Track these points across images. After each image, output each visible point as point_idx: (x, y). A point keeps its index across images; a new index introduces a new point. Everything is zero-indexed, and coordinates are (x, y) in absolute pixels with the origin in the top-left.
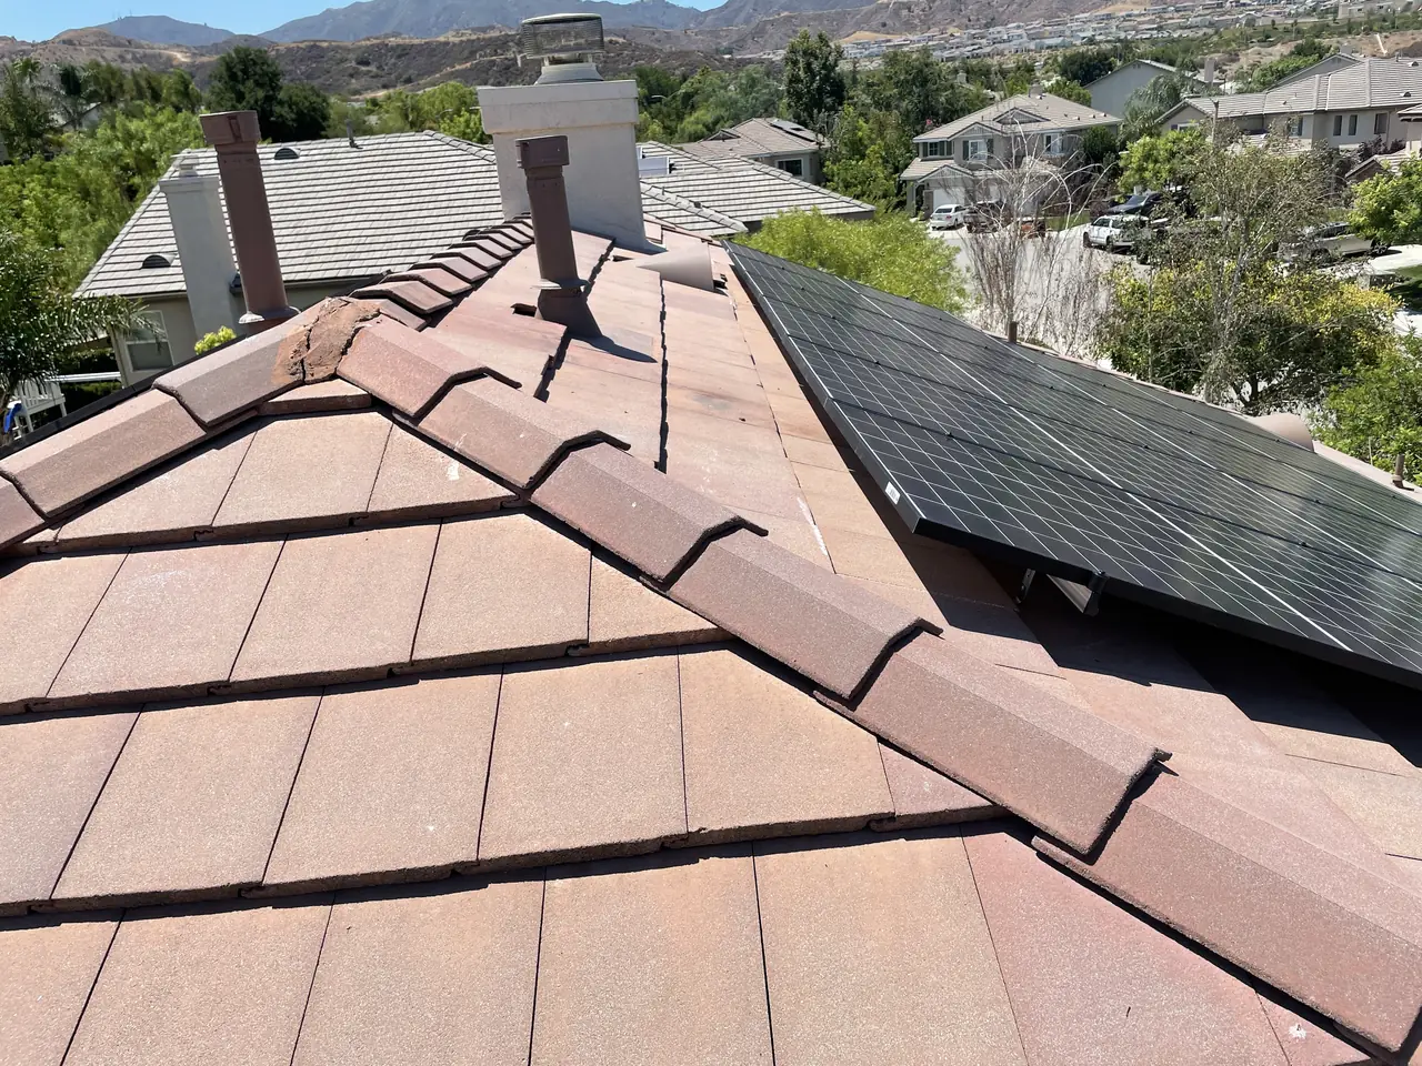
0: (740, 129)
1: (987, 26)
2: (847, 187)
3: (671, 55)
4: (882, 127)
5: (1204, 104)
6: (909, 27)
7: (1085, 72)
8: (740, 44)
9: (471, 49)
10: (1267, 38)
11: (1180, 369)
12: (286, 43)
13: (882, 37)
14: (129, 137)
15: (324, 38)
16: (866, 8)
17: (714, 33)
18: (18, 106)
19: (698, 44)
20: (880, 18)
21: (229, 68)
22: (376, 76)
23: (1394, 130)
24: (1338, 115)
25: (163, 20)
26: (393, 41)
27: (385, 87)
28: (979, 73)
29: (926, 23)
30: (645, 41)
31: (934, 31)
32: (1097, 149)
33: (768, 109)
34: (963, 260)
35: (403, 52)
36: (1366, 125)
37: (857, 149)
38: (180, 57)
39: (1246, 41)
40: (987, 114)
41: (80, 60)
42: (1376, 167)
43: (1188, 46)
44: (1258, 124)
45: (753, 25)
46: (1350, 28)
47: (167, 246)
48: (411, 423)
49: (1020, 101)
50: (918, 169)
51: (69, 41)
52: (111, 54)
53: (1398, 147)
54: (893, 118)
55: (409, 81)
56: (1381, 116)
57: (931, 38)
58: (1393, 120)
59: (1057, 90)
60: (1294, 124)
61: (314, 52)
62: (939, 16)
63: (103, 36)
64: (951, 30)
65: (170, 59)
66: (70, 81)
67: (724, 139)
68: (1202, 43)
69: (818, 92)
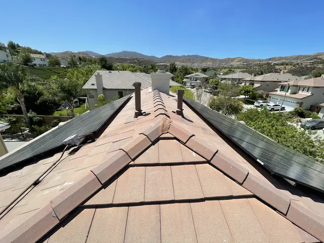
1: (192, 63)
2: (177, 82)
4: (181, 74)
5: (219, 76)
7: (204, 70)
10: (225, 68)
11: (218, 109)
12: (108, 56)
13: (180, 63)
14: (89, 68)
15: (112, 56)
18: (73, 61)
21: (100, 59)
22: (118, 62)
23: (241, 81)
24: (234, 79)
25: (91, 52)
28: (192, 69)
29: (186, 62)
30: (152, 61)
32: (207, 80)
34: (195, 94)
35: (122, 59)
36: (237, 81)
37: (178, 77)
38: (94, 57)
39: (223, 68)
40: (193, 74)
41: (81, 56)
42: (239, 86)
43: (216, 68)
44: (225, 79)
46: (235, 68)
47: (95, 82)
48: (184, 144)
49: (197, 73)
50: (185, 80)
51: (79, 53)
52: (85, 55)
53: (241, 83)
54: (182, 74)
55: (122, 63)
56: (239, 79)
57: (186, 64)
58: (241, 80)
59: (201, 72)
60: (229, 79)
61: (111, 58)
63: (83, 53)
64: (189, 63)
66: (80, 59)
68: (218, 68)
69: (173, 69)
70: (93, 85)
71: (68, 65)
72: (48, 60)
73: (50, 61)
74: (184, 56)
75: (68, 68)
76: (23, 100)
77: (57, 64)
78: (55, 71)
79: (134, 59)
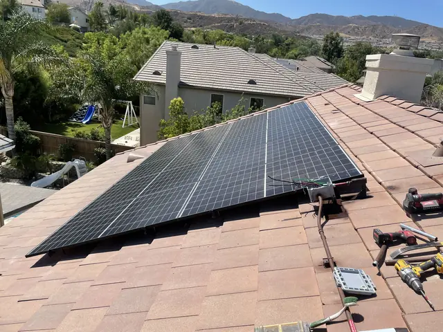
0: (307, 58)
1: (382, 38)
3: (281, 31)
6: (357, 34)
8: (302, 31)
9: (220, 20)
13: (348, 36)
16: (344, 27)
17: (295, 27)
18: (97, 15)
19: (290, 29)
20: (348, 30)
21: (158, 15)
22: (192, 23)
26: (199, 14)
27: (194, 27)
29: (362, 34)
30: (273, 25)
31: (365, 37)
33: (315, 53)
35: (202, 18)
38: (137, 8)
45: (307, 26)
55: (201, 26)
57: (364, 39)
62: (367, 33)
64: (370, 37)
65: (134, 8)
67: (302, 60)
69: (332, 51)
70: (156, 73)
71: (85, 25)
72: (46, 11)
73: (50, 13)
74: (361, 17)
75: (84, 30)
76: (11, 93)
77: (61, 21)
78: (58, 35)
79: (230, 20)
